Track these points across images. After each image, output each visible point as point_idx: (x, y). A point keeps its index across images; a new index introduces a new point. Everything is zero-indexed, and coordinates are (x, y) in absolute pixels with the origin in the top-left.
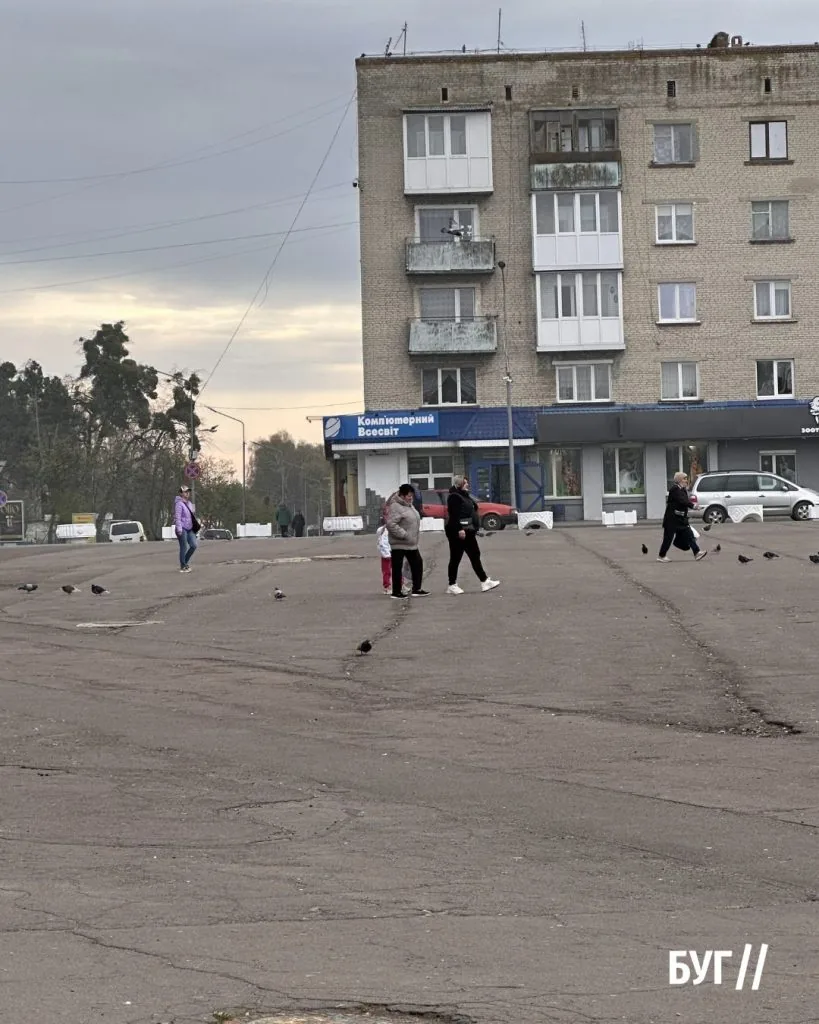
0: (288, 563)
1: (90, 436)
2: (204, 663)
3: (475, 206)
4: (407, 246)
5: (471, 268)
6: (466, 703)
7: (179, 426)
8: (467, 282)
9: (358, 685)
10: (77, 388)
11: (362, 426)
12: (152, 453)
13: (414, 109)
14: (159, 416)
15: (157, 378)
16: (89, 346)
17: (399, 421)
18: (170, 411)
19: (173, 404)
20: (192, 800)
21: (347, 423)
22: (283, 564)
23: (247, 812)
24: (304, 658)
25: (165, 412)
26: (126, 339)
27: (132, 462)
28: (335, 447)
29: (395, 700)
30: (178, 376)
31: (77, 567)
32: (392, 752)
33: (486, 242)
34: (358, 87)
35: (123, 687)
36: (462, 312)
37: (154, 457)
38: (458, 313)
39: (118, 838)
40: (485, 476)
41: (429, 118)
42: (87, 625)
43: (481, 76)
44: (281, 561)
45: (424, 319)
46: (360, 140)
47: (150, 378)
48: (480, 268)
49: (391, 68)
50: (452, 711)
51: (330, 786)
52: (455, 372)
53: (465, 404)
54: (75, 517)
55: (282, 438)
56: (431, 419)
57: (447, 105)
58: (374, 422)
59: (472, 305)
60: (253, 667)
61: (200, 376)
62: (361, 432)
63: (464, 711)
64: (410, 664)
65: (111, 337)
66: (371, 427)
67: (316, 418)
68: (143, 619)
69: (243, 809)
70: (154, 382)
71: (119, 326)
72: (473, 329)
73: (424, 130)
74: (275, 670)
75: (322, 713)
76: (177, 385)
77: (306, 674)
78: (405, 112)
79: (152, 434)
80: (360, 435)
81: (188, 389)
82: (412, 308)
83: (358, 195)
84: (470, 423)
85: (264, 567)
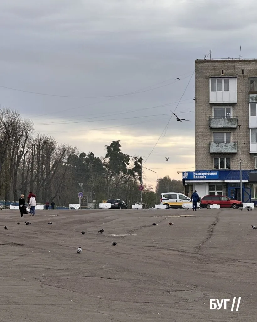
0: (173, 217)
1: (108, 176)
2: (152, 248)
3: (231, 107)
4: (210, 119)
5: (230, 126)
6: (235, 262)
7: (136, 174)
8: (228, 131)
9: (200, 256)
10: (104, 161)
11: (195, 175)
12: (127, 182)
13: (213, 76)
14: (130, 170)
15: (129, 158)
16: (108, 148)
17: (206, 174)
18: (133, 169)
19: (134, 166)
20: (155, 289)
21: (190, 174)
22: (171, 218)
23: (173, 293)
24: (182, 247)
25: (131, 169)
26: (120, 146)
27: (121, 184)
28: (186, 182)
29: (212, 260)
30: (136, 158)
31: (107, 217)
32: (214, 276)
33: (234, 118)
34: (196, 69)
35: (127, 254)
36: (226, 140)
37: (128, 183)
38: (225, 140)
39: (135, 300)
40: (233, 192)
41: (218, 79)
42: (113, 235)
43: (234, 66)
44: (170, 217)
45: (215, 142)
46: (196, 86)
47: (127, 158)
48: (232, 126)
49: (206, 64)
50: (231, 264)
51: (197, 286)
52: (224, 159)
53: (227, 169)
54: (103, 201)
55: (167, 178)
56: (216, 174)
57: (223, 75)
58: (199, 174)
59: (230, 138)
60: (167, 249)
61: (143, 158)
62: (194, 177)
63: (235, 264)
64: (215, 250)
65: (115, 145)
66: (197, 175)
67: (180, 172)
68: (130, 234)
69: (171, 292)
70: (128, 160)
71: (118, 142)
72: (230, 146)
73: (216, 83)
74: (174, 250)
75: (190, 264)
76: (135, 160)
77: (184, 252)
78: (210, 77)
79: (127, 176)
80: (194, 178)
81: (139, 162)
82: (211, 138)
83: (195, 103)
84: (228, 175)
85: (166, 218)
